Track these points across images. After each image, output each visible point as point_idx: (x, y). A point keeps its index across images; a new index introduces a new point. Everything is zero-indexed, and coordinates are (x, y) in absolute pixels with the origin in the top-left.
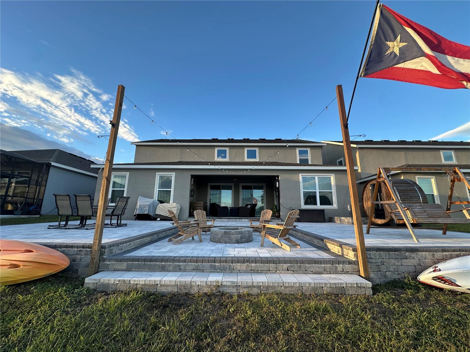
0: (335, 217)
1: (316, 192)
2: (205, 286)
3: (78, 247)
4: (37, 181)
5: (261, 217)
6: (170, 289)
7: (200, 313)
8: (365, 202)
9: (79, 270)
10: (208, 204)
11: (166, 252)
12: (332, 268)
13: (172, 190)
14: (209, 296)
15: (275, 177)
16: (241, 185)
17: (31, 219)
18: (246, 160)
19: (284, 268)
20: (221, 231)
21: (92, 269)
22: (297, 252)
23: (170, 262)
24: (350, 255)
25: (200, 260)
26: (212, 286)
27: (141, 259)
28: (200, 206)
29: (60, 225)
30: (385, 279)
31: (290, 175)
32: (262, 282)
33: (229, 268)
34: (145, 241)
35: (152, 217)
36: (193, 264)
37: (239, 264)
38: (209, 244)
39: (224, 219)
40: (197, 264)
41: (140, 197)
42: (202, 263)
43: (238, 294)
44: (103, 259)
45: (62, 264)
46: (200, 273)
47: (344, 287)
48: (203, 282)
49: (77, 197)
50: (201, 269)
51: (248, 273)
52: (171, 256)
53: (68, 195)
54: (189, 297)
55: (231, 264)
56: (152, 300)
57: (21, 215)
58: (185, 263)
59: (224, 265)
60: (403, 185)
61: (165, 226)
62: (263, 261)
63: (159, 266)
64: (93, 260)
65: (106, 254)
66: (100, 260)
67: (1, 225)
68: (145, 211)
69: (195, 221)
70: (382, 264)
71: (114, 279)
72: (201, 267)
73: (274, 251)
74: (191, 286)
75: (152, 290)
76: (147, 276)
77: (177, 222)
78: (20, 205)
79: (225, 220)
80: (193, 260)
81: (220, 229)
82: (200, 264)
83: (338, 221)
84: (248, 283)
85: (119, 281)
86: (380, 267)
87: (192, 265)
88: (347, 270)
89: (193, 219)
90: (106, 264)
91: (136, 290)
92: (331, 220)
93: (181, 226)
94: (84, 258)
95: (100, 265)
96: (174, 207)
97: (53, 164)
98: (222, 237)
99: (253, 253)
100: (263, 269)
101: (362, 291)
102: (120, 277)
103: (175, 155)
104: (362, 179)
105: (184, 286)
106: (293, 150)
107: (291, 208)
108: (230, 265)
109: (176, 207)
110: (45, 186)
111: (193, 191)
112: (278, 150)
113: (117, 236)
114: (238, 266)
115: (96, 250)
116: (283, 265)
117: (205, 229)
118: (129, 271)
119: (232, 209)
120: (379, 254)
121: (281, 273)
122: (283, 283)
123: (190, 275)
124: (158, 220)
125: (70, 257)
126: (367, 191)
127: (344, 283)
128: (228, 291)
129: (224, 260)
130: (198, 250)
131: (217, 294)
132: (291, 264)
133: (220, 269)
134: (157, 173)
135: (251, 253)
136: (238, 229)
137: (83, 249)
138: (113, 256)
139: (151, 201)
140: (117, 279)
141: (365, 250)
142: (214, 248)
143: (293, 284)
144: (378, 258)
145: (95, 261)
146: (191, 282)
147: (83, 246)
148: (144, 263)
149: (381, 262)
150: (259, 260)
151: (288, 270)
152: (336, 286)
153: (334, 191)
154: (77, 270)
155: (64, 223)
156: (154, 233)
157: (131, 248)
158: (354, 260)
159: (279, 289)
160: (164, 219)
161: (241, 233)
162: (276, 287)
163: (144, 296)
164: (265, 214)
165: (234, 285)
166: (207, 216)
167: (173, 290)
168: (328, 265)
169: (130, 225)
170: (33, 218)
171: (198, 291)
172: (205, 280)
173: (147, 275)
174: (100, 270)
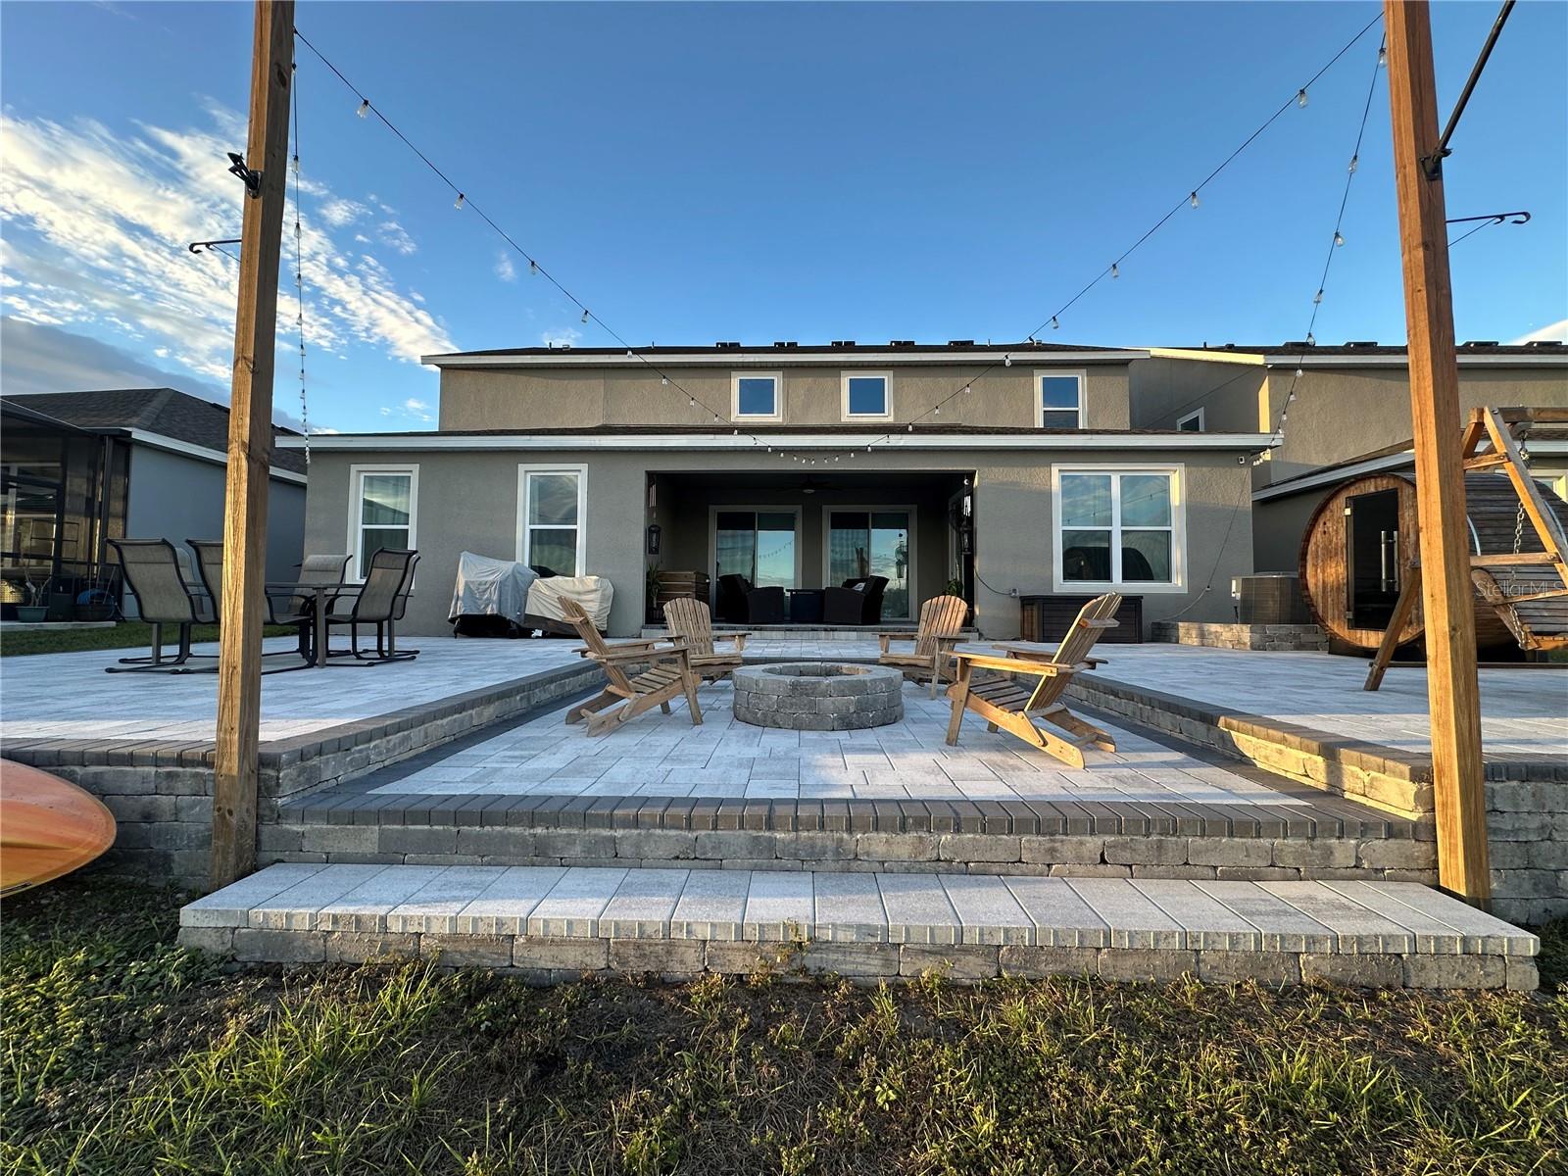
0: (1180, 624)
1: (1110, 532)
2: (735, 945)
3: (157, 761)
4: (90, 501)
5: (923, 624)
6: (572, 958)
7: (726, 1114)
8: (1315, 566)
9: (176, 857)
10: (713, 580)
11: (557, 773)
12: (1310, 855)
13: (581, 527)
14: (756, 994)
15: (961, 475)
16: (828, 510)
17: (81, 635)
18: (847, 417)
19: (1086, 854)
20: (780, 682)
21: (225, 859)
22: (1115, 772)
23: (570, 825)
24: (1396, 796)
25: (703, 819)
26: (768, 947)
27: (442, 812)
28: (684, 588)
29: (158, 656)
30: (1549, 904)
31: (1016, 470)
32: (1006, 931)
33: (837, 853)
34: (475, 723)
35: (514, 627)
36: (673, 833)
37: (883, 835)
38: (733, 732)
39: (772, 630)
40: (691, 835)
41: (465, 557)
42: (715, 828)
43: (890, 980)
44: (272, 811)
45: (77, 843)
46: (705, 874)
47: (1399, 955)
48: (726, 926)
49: (202, 549)
50: (709, 855)
51: (922, 872)
52: (574, 798)
53: (164, 542)
54: (661, 1002)
55: (845, 836)
56: (483, 1027)
57: (46, 620)
58: (635, 832)
59: (810, 838)
60: (1495, 497)
61: (557, 659)
62: (990, 822)
63: (521, 841)
64: (223, 817)
65: (287, 788)
66: (259, 817)
67: (4, 655)
68: (487, 605)
69: (671, 640)
70: (1546, 836)
71: (313, 911)
72: (709, 846)
73: (1015, 768)
74: (671, 946)
75: (490, 961)
76: (466, 893)
77: (596, 646)
78: (33, 584)
79: (774, 634)
80: (673, 817)
81: (770, 671)
82: (703, 833)
83: (1190, 637)
84: (936, 931)
85: (335, 919)
86: (1534, 851)
87: (666, 837)
88: (1378, 860)
89: (662, 631)
90: (288, 831)
91: (418, 959)
92: (1162, 634)
93: (615, 663)
94: (192, 807)
95: (264, 837)
96: (590, 588)
97: (138, 435)
98: (781, 705)
99: (930, 780)
100: (988, 857)
101: (1487, 975)
102: (342, 899)
103: (584, 402)
104: (1271, 486)
105: (638, 947)
106: (1023, 380)
107: (1015, 591)
108: (841, 840)
109: (596, 590)
110: (125, 517)
111: (658, 532)
112: (968, 380)
113: (357, 703)
114: (877, 843)
115: (233, 777)
116: (1083, 838)
117: (713, 671)
118: (391, 863)
119: (796, 595)
120: (1534, 795)
121: (1071, 874)
122: (1107, 936)
123: (662, 886)
124: (537, 637)
125: (131, 802)
126: (1329, 524)
127: (1403, 937)
128: (848, 968)
129: (811, 820)
130: (690, 761)
131: (792, 980)
132: (1119, 838)
133: (795, 856)
134: (522, 467)
135: (920, 778)
136: (838, 672)
137: (180, 769)
138: (324, 796)
139: (507, 567)
140: (325, 911)
141: (1480, 775)
142: (753, 752)
143: (1157, 941)
144: (1529, 813)
145: (234, 820)
146: (667, 926)
147: (180, 755)
148: (454, 829)
149: (1543, 827)
150: (975, 819)
151: (1103, 861)
152: (1366, 949)
153: (1178, 527)
154: (167, 858)
155: (175, 650)
156: (511, 690)
157: (412, 753)
158: (1413, 817)
159: (1085, 963)
160: (557, 631)
161: (859, 688)
162: (1074, 951)
163: (451, 997)
164: (936, 612)
165: (872, 940)
166: (713, 621)
167: (588, 960)
168: (1289, 841)
169: (428, 653)
170: (90, 630)
171: (701, 968)
172: (733, 916)
173: (466, 886)
174: (264, 856)
